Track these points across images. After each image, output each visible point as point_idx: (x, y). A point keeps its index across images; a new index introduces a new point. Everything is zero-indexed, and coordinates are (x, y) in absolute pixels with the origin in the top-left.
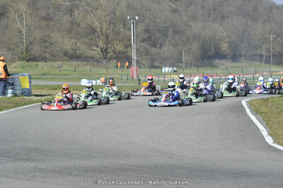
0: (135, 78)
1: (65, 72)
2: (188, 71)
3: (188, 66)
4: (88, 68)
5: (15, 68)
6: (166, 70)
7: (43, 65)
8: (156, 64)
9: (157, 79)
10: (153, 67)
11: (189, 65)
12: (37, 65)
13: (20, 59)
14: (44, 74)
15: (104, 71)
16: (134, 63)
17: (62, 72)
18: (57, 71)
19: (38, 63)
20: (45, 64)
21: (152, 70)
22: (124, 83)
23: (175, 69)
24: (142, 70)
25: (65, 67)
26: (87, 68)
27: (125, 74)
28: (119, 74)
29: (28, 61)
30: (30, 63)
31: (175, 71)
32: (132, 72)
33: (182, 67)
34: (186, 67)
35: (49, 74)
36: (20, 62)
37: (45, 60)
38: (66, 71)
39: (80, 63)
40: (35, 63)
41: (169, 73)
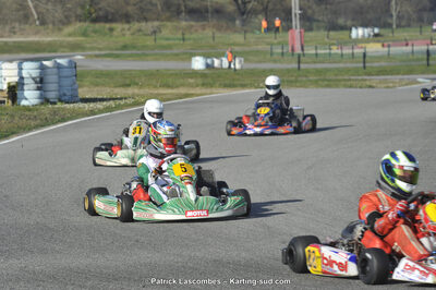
0: (298, 51)
1: (165, 43)
2: (402, 34)
3: (403, 23)
4: (209, 32)
5: (70, 35)
6: (358, 32)
7: (123, 29)
8: (341, 21)
9: (339, 52)
10: (333, 27)
11: (405, 22)
12: (111, 30)
13: (79, 19)
14: (125, 47)
15: (239, 38)
16: (296, 22)
17: (160, 42)
18: (150, 41)
19: (114, 25)
20: (126, 26)
21: (332, 33)
22: (275, 61)
23: (376, 30)
24: (310, 34)
25: (165, 33)
26: (206, 33)
27: (279, 43)
28: (268, 44)
29: (95, 21)
30: (98, 26)
31: (376, 35)
32: (293, 38)
33: (390, 26)
34: (398, 26)
35: (134, 47)
36: (78, 25)
37: (127, 18)
38: (167, 39)
39: (193, 23)
40: (108, 25)
41: (364, 40)
